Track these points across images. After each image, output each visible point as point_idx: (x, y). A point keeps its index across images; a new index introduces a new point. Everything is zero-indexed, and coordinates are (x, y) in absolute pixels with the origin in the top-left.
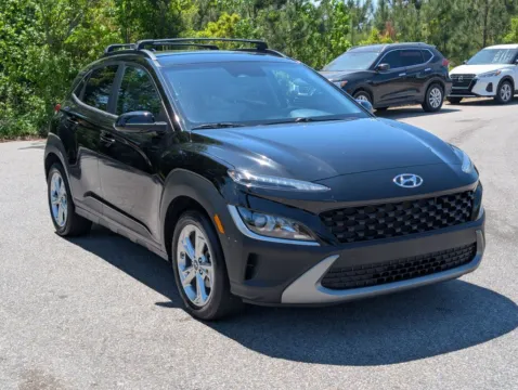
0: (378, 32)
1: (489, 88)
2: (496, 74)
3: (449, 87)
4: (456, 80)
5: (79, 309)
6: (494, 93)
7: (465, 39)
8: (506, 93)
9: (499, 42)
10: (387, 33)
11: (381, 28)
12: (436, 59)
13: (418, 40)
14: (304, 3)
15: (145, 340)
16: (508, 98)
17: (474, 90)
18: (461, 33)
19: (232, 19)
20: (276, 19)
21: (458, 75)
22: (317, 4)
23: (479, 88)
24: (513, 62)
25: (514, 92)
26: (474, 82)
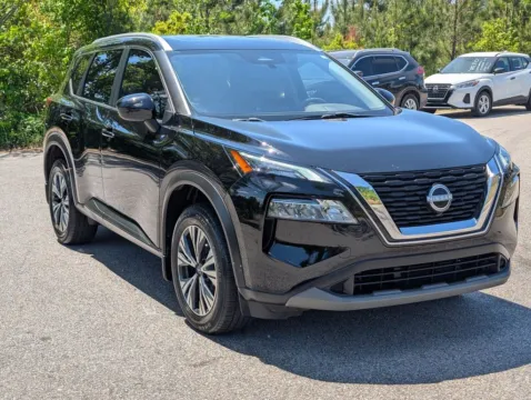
0: (341, 36)
1: (467, 99)
2: (473, 83)
3: (424, 97)
4: (431, 90)
5: (70, 354)
6: (472, 104)
7: (433, 46)
8: (484, 105)
9: (469, 50)
10: (352, 38)
11: (345, 32)
12: (411, 67)
13: (384, 46)
14: (263, 4)
15: (159, 390)
16: (486, 111)
17: (450, 102)
18: (427, 39)
19: (184, 18)
20: (232, 20)
21: (433, 85)
22: (277, 5)
23: (456, 100)
24: (492, 71)
25: (492, 104)
26: (450, 93)
